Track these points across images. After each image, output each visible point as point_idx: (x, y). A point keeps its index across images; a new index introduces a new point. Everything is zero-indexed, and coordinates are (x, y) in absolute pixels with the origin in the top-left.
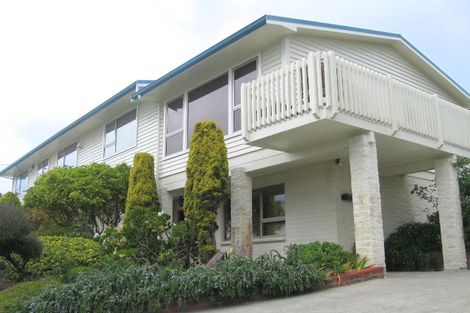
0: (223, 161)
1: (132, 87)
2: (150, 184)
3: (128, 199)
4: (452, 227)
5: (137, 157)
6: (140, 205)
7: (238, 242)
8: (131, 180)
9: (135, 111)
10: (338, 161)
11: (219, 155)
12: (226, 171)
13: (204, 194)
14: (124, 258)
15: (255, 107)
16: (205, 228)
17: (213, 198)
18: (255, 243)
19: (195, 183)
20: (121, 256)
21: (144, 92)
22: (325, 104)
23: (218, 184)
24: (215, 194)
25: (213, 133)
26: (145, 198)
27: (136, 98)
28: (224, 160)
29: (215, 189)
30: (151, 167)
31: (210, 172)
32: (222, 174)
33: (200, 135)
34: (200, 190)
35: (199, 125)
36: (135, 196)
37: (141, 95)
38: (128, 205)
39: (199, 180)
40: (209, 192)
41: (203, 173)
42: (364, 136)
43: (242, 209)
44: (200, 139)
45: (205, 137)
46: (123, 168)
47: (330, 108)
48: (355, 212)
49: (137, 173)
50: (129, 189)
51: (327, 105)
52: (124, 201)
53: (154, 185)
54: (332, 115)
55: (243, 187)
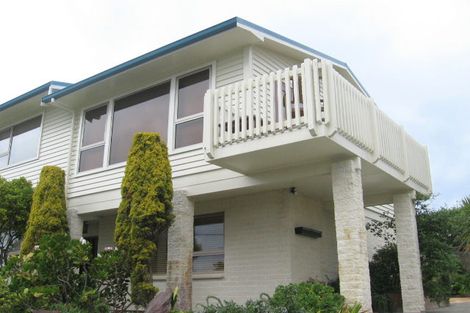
0: (167, 181)
1: (45, 88)
2: (59, 205)
3: (30, 220)
4: (412, 267)
5: (46, 171)
6: (47, 229)
7: (177, 279)
8: (36, 199)
9: (40, 117)
10: (293, 190)
11: (164, 174)
12: (170, 192)
13: (145, 220)
14: (41, 297)
15: (219, 119)
16: (143, 262)
17: (155, 225)
18: (195, 279)
19: (134, 205)
20: (36, 295)
21: (58, 95)
22: (323, 120)
23: (161, 209)
24: (158, 220)
25: (158, 147)
26: (53, 221)
27: (47, 101)
28: (169, 181)
29: (158, 214)
30: (62, 184)
31: (153, 193)
32: (166, 196)
33: (141, 149)
34: (139, 214)
35: (140, 136)
36: (41, 218)
37: (56, 98)
38: (30, 229)
39: (139, 203)
40: (152, 217)
41: (144, 194)
42: (352, 162)
43: (182, 240)
44: (141, 152)
45: (148, 152)
46: (22, 183)
47: (328, 125)
48: (339, 248)
49: (45, 189)
50: (33, 210)
51: (327, 121)
52: (24, 223)
53: (64, 206)
54: (331, 133)
55: (185, 214)
